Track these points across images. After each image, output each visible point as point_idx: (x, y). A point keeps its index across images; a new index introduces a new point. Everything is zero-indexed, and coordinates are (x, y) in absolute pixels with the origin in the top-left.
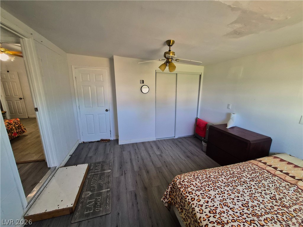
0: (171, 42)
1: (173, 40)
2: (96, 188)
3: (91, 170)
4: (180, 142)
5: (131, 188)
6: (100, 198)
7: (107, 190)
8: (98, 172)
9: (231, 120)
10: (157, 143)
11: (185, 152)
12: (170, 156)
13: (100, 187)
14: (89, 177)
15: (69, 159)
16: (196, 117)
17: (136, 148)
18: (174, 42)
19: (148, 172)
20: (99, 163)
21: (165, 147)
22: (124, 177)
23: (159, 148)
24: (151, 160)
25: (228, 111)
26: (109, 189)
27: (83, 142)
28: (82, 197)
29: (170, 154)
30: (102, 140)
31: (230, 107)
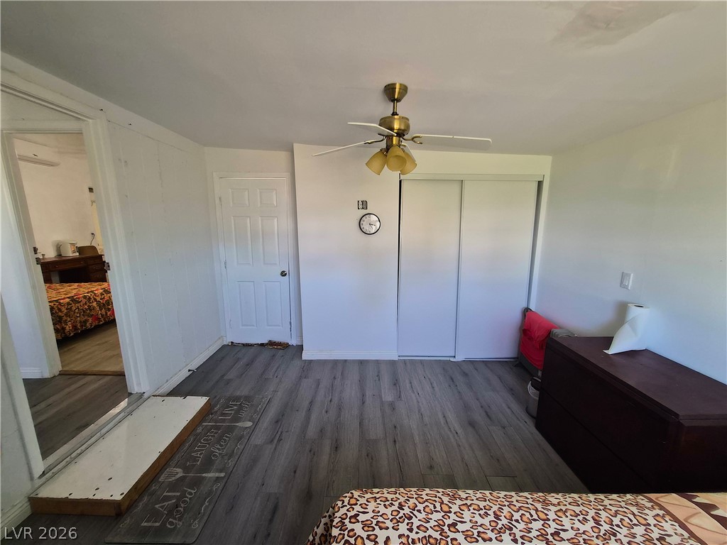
0: (397, 90)
1: (401, 84)
2: (198, 463)
3: (212, 414)
4: (465, 374)
5: (273, 486)
6: (193, 491)
7: (217, 475)
8: (224, 421)
9: (626, 327)
10: (396, 370)
11: (467, 407)
12: (419, 411)
13: (208, 464)
14: (199, 430)
15: (186, 378)
16: (525, 305)
17: (339, 375)
18: (404, 89)
19: (336, 447)
20: (237, 399)
21: (415, 383)
22: (272, 450)
23: (395, 383)
24: (361, 414)
25: (621, 296)
26: (222, 475)
27: (232, 342)
28: (160, 480)
29: (419, 407)
30: (271, 343)
31: (630, 283)
